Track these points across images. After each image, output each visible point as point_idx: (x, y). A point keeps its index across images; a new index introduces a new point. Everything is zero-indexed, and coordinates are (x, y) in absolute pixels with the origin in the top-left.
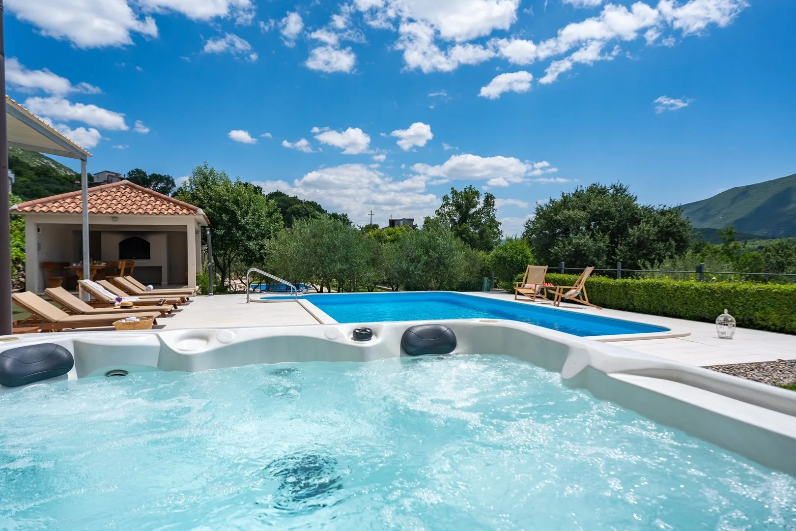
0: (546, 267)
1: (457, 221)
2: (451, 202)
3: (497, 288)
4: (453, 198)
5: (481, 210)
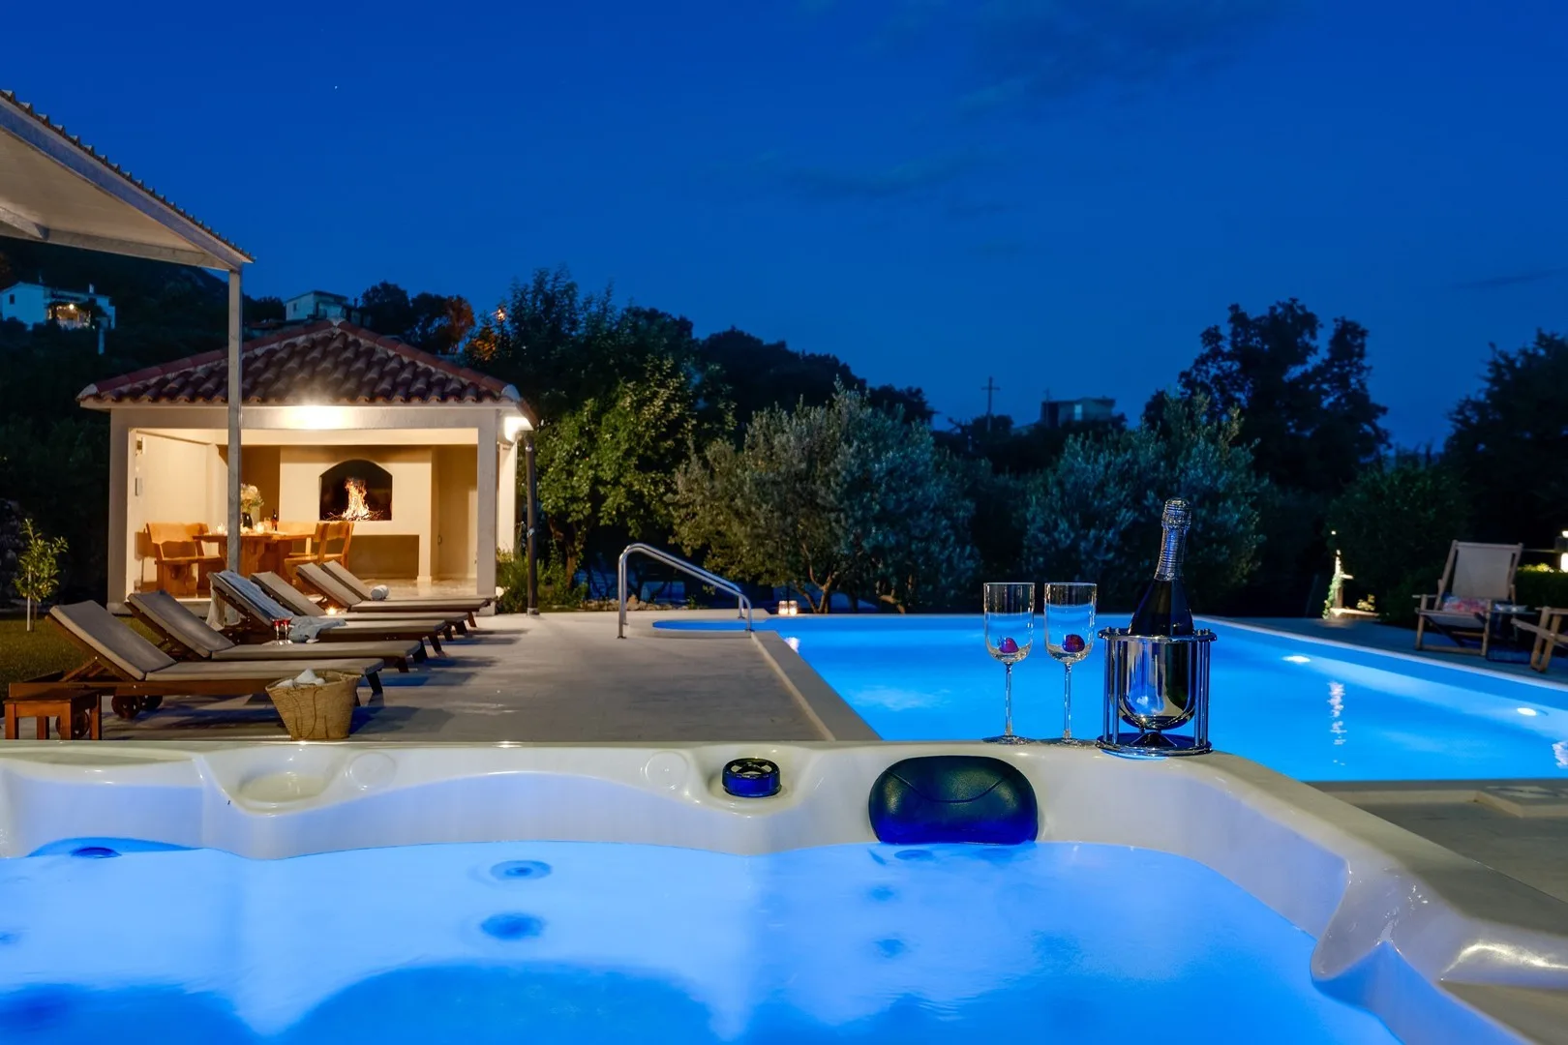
2: (1228, 348)
3: (1354, 607)
4: (1235, 334)
5: (1319, 370)
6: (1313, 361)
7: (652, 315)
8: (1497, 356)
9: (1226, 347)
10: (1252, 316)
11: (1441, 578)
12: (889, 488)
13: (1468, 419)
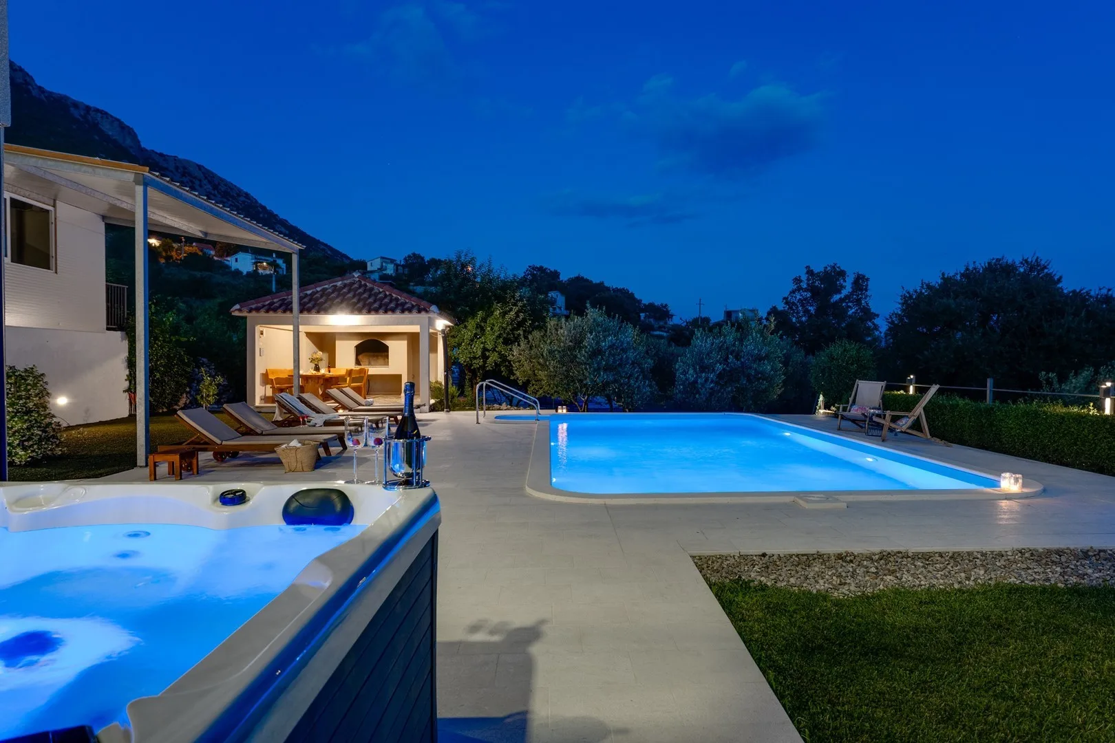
0: (884, 384)
1: (813, 311)
2: (805, 286)
3: (829, 410)
4: (808, 280)
5: (847, 297)
6: (845, 292)
8: (904, 293)
9: (804, 285)
10: (816, 271)
11: (851, 397)
12: (610, 354)
13: (892, 321)
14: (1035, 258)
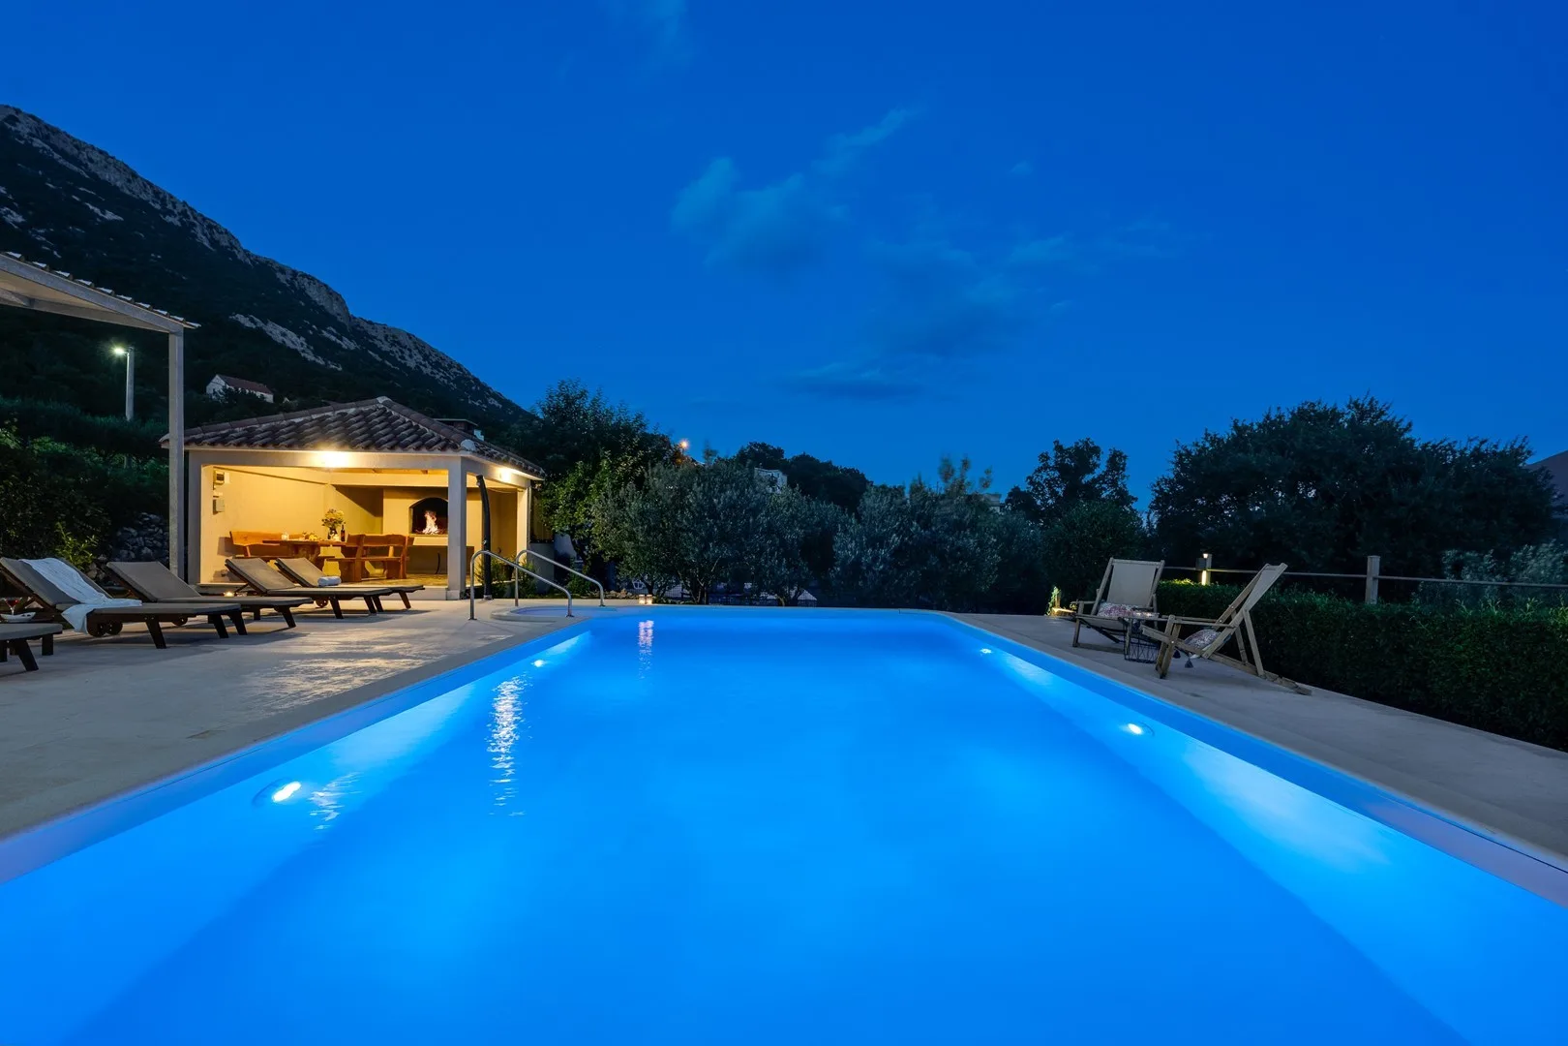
0: (1160, 565)
1: (1061, 494)
3: (1068, 608)
4: (1056, 457)
5: (1101, 477)
6: (1098, 472)
7: (763, 446)
8: (1180, 449)
9: (1051, 463)
10: (1065, 447)
11: (1099, 587)
13: (1162, 490)
14: (1369, 399)
